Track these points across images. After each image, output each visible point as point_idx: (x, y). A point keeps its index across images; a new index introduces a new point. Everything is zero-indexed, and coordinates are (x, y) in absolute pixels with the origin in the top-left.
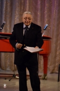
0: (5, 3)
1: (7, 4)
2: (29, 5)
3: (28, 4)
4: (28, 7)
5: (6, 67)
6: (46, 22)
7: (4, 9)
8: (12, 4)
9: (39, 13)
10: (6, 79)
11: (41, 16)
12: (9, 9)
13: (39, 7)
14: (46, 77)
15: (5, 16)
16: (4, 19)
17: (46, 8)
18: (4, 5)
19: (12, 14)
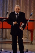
0: (8, 1)
1: (9, 2)
2: (23, 2)
3: (21, 2)
4: (22, 3)
5: (9, 38)
6: (32, 11)
7: (8, 5)
8: (12, 2)
9: (28, 7)
10: (9, 44)
11: (29, 8)
12: (11, 5)
13: (28, 3)
14: (32, 43)
15: (9, 8)
16: (8, 10)
17: (32, 4)
18: (8, 2)
19: (12, 7)
